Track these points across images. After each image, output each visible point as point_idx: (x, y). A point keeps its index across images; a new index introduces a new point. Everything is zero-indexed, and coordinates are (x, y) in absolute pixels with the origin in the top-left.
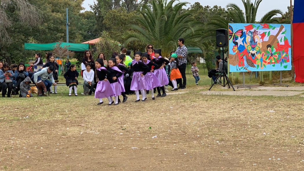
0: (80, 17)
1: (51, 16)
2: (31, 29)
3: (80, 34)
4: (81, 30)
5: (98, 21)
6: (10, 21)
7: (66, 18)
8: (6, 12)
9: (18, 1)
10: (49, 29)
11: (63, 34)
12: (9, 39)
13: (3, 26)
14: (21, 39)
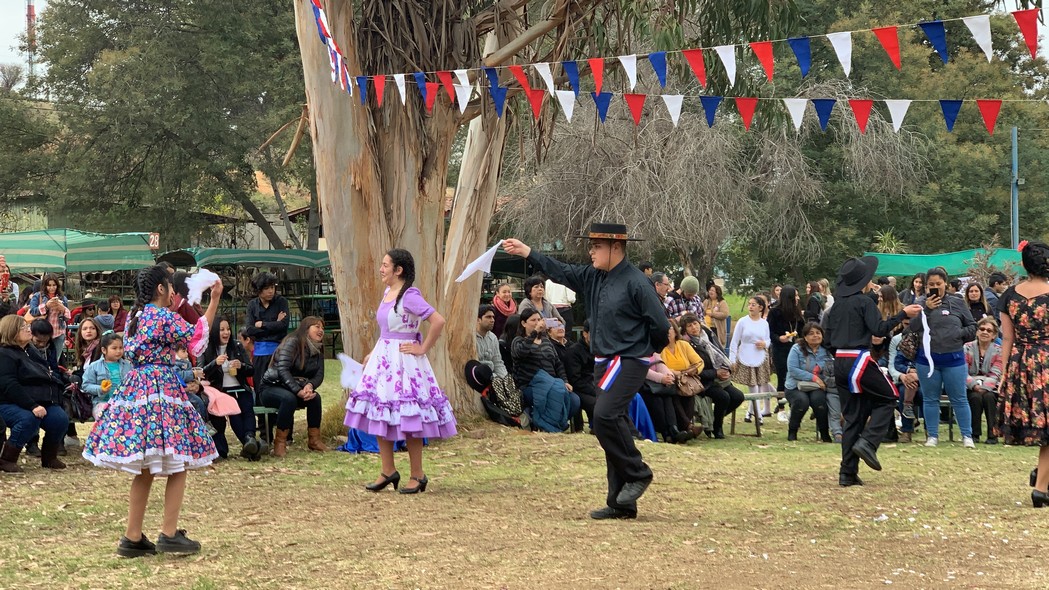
2: (886, 203)
6: (819, 179)
7: (1011, 161)
8: (804, 149)
9: (844, 112)
10: (949, 201)
11: (994, 218)
12: (813, 241)
13: (794, 198)
14: (844, 240)
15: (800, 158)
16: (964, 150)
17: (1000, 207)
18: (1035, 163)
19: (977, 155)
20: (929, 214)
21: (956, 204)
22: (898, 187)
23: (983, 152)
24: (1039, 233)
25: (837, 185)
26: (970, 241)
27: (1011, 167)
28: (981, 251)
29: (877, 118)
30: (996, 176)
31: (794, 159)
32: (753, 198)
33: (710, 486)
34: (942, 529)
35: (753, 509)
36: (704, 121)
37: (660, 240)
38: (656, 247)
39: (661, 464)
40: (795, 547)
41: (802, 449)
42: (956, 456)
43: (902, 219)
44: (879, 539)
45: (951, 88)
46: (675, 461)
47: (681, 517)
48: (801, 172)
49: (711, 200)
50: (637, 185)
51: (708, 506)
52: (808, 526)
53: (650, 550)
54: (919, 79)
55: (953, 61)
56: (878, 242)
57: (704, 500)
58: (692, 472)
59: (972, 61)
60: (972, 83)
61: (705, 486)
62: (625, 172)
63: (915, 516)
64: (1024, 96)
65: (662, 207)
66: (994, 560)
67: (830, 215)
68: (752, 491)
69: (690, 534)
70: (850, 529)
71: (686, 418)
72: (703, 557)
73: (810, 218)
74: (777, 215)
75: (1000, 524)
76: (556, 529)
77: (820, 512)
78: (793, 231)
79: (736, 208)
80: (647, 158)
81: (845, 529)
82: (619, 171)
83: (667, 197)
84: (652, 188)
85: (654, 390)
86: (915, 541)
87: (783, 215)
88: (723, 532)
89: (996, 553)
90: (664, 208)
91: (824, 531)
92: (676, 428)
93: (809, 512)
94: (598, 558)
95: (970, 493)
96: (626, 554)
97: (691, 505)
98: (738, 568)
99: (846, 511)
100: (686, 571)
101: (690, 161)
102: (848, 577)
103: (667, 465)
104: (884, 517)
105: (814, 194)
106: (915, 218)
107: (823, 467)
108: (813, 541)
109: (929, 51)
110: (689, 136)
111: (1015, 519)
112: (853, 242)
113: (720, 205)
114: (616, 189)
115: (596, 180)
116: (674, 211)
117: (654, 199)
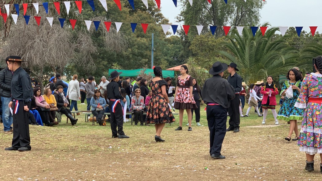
0: (165, 42)
1: (136, 41)
2: (116, 54)
3: (165, 60)
4: (166, 55)
5: (184, 46)
6: (96, 46)
7: (152, 43)
8: (92, 37)
9: (104, 26)
10: (134, 54)
11: (147, 60)
12: (94, 65)
13: (88, 52)
14: (104, 65)
15: (90, 40)
16: (139, 39)
17: (148, 57)
18: (158, 44)
19: (142, 41)
20: (128, 58)
21: (136, 55)
22: (119, 50)
23: (144, 40)
24: (159, 64)
25: (101, 48)
26: (140, 66)
27: (151, 45)
28: (142, 69)
29: (113, 29)
30: (147, 47)
31: (89, 40)
32: (76, 52)
33: (59, 139)
34: (127, 150)
35: (72, 146)
36: (60, 27)
37: (46, 64)
38: (45, 66)
39: (44, 133)
40: (84, 157)
41: (88, 127)
42: (133, 129)
43: (121, 59)
44: (109, 154)
45: (135, 21)
46: (48, 132)
47: (49, 149)
48: (90, 44)
49: (62, 52)
50: (39, 46)
51: (58, 145)
52: (88, 150)
53: (38, 159)
54: (126, 18)
55: (136, 13)
56: (113, 66)
57: (57, 143)
58: (54, 135)
59: (141, 13)
60: (141, 20)
61: (57, 139)
62: (35, 42)
63: (119, 147)
64: (156, 25)
66: (142, 159)
67: (99, 57)
68: (72, 140)
69: (52, 154)
70: (101, 151)
71: (53, 119)
72: (55, 161)
73: (93, 58)
74: (83, 57)
75: (144, 148)
76: (8, 153)
77: (92, 146)
78: (88, 62)
79: (70, 54)
80: (42, 38)
81: (99, 151)
82: (33, 41)
83: (49, 50)
84: (44, 47)
85: (43, 110)
86: (119, 154)
87: (85, 57)
88: (62, 153)
89: (142, 157)
90: (47, 54)
91: (93, 152)
92: (49, 121)
93: (89, 146)
94: (21, 162)
95: (136, 140)
96: (30, 160)
97: (52, 145)
98: (66, 164)
99: (99, 146)
100: (50, 165)
101: (56, 39)
102: (99, 165)
103: (45, 133)
104: (111, 147)
105: (94, 51)
106: (124, 59)
107: (94, 133)
108: (89, 155)
109: (129, 10)
110: (56, 31)
111: (148, 147)
112: (106, 66)
113: (65, 53)
114: (32, 47)
115: (25, 44)
116: (51, 55)
117: (44, 51)
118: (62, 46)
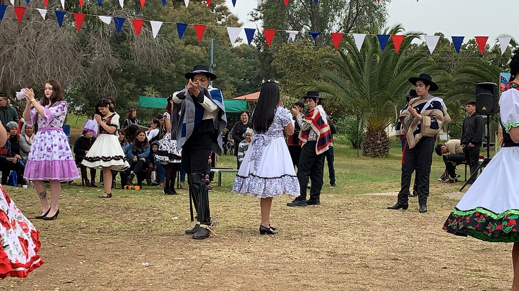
0: (232, 54)
1: (183, 50)
2: (150, 72)
4: (233, 76)
5: (262, 61)
6: (117, 58)
7: (210, 55)
9: (131, 25)
10: (180, 73)
12: (114, 89)
13: (105, 67)
14: (129, 89)
15: (109, 47)
16: (188, 48)
18: (220, 57)
19: (194, 51)
20: (170, 77)
22: (156, 64)
23: (197, 50)
25: (126, 62)
27: (210, 58)
29: (147, 30)
31: (106, 47)
32: (84, 66)
43: (158, 80)
45: (183, 18)
48: (109, 54)
49: (61, 66)
50: (22, 55)
54: (168, 12)
55: (184, 5)
56: (146, 91)
59: (193, 5)
60: (193, 16)
62: (15, 48)
64: (217, 24)
65: (35, 67)
73: (113, 77)
74: (96, 75)
78: (104, 83)
79: (74, 70)
80: (27, 41)
82: (12, 47)
83: (38, 63)
84: (30, 57)
87: (99, 75)
90: (36, 69)
101: (51, 45)
105: (115, 65)
106: (164, 80)
110: (51, 31)
112: (133, 91)
113: (66, 68)
114: (10, 57)
116: (42, 70)
117: (31, 63)
118: (61, 55)
